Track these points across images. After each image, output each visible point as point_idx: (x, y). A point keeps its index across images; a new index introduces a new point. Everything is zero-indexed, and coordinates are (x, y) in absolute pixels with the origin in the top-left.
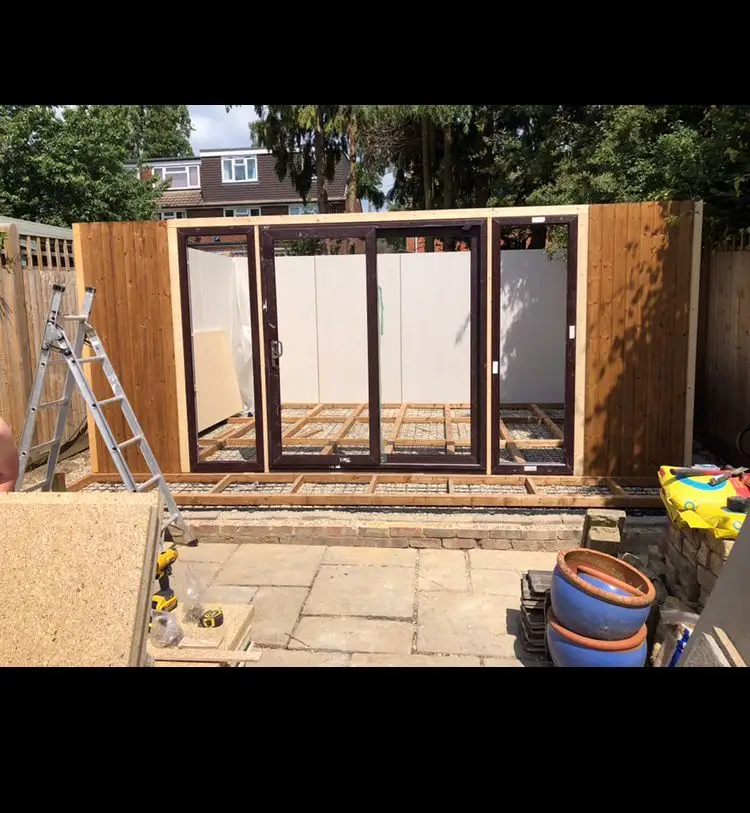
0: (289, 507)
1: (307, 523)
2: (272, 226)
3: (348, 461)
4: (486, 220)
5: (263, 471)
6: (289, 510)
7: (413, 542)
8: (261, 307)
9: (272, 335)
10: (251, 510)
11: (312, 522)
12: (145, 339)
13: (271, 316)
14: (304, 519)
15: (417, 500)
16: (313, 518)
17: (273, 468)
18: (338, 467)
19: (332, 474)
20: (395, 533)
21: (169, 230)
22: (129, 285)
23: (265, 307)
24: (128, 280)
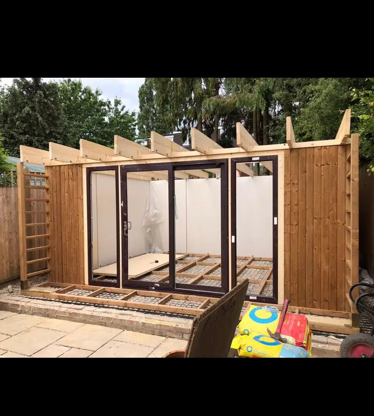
0: (117, 307)
1: (120, 317)
2: (126, 166)
3: (159, 286)
4: (227, 160)
5: (119, 287)
6: (117, 309)
7: (168, 333)
8: (121, 205)
9: (125, 218)
10: (100, 307)
11: (123, 316)
12: (72, 220)
13: (125, 209)
14: (120, 314)
15: (178, 310)
16: (124, 315)
17: (124, 286)
18: (153, 288)
19: (151, 292)
20: (159, 327)
21: (83, 169)
22: (66, 194)
23: (122, 205)
24: (66, 191)
